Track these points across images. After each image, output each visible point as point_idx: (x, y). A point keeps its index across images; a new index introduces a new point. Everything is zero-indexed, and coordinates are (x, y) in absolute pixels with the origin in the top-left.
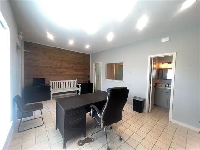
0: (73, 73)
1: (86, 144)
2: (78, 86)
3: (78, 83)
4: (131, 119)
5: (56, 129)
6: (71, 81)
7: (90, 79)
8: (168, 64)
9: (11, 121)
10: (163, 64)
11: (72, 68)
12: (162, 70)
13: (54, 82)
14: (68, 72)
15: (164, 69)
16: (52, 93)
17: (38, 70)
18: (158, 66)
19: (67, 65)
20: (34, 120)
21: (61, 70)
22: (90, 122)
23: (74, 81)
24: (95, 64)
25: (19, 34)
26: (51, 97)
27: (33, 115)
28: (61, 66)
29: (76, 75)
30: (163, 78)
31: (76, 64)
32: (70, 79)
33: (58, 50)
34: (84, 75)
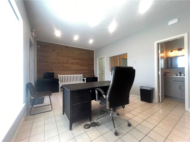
0: (78, 68)
1: (92, 128)
2: (84, 80)
3: (83, 77)
4: (140, 108)
5: (63, 114)
6: (77, 75)
7: (95, 73)
8: (178, 51)
9: (24, 103)
10: (172, 51)
11: (78, 64)
12: (171, 58)
13: (62, 76)
14: (74, 67)
15: (173, 57)
16: (60, 86)
17: (48, 65)
18: (166, 54)
19: (73, 61)
20: (44, 107)
21: (67, 65)
22: (95, 110)
23: (80, 75)
24: (99, 59)
25: (32, 31)
26: (59, 90)
27: (43, 103)
28: (68, 61)
29: (82, 70)
30: (173, 67)
31: (81, 60)
32: (76, 73)
33: (65, 48)
34: (89, 70)
